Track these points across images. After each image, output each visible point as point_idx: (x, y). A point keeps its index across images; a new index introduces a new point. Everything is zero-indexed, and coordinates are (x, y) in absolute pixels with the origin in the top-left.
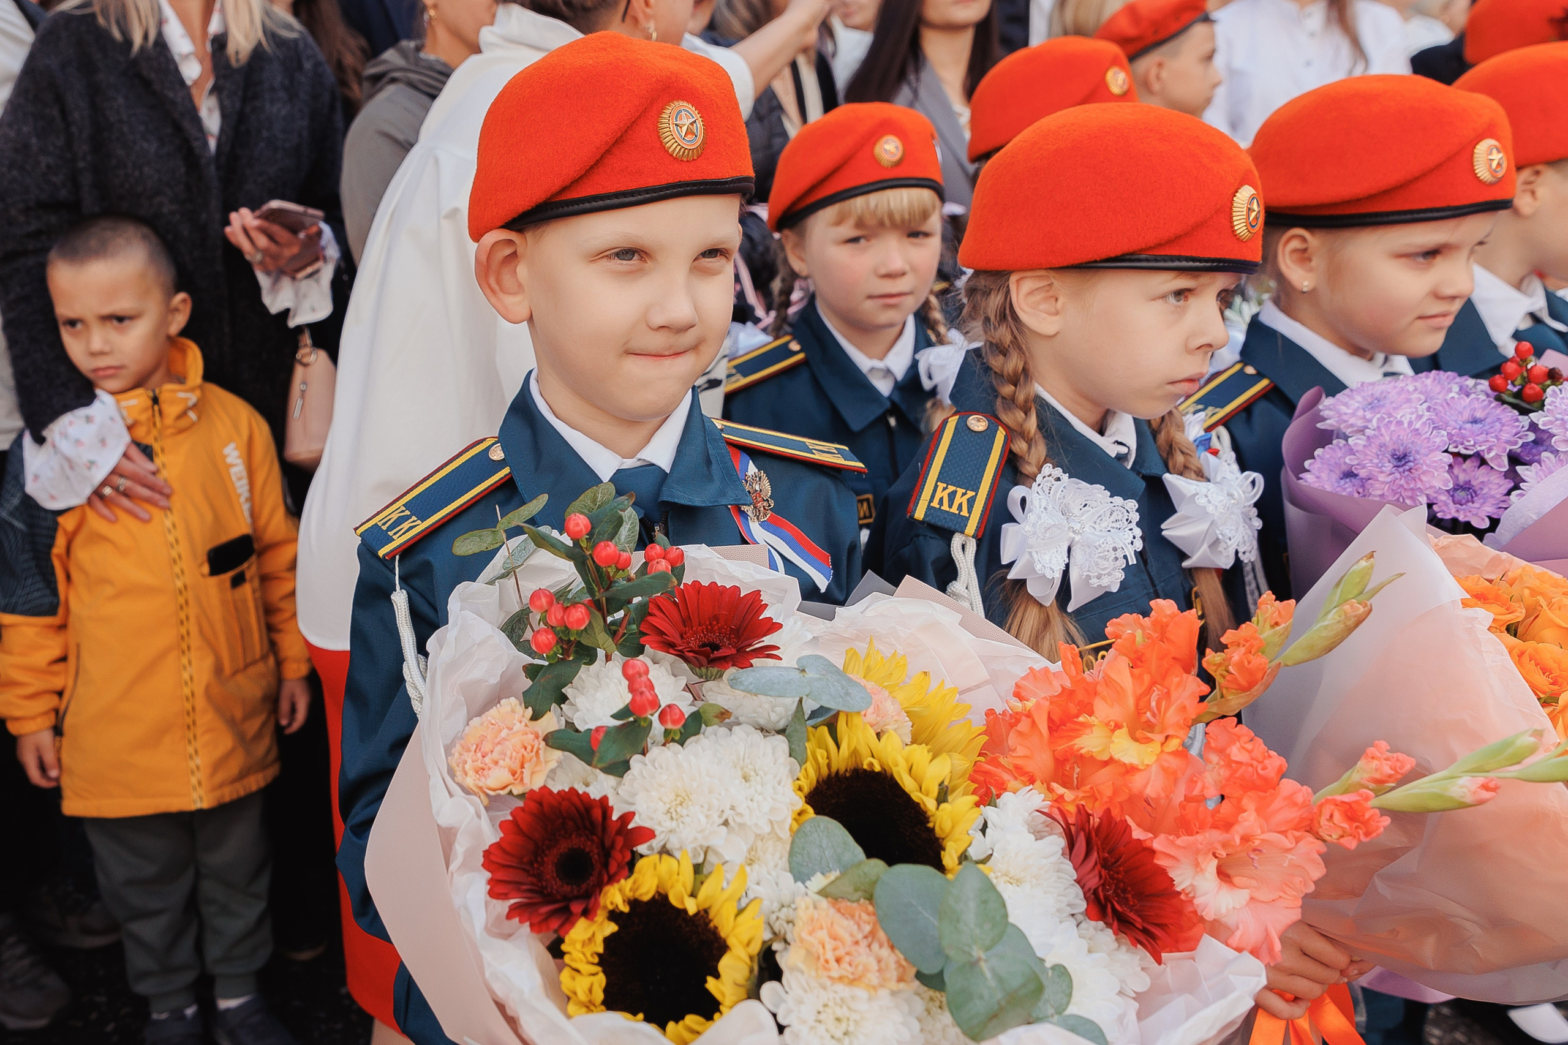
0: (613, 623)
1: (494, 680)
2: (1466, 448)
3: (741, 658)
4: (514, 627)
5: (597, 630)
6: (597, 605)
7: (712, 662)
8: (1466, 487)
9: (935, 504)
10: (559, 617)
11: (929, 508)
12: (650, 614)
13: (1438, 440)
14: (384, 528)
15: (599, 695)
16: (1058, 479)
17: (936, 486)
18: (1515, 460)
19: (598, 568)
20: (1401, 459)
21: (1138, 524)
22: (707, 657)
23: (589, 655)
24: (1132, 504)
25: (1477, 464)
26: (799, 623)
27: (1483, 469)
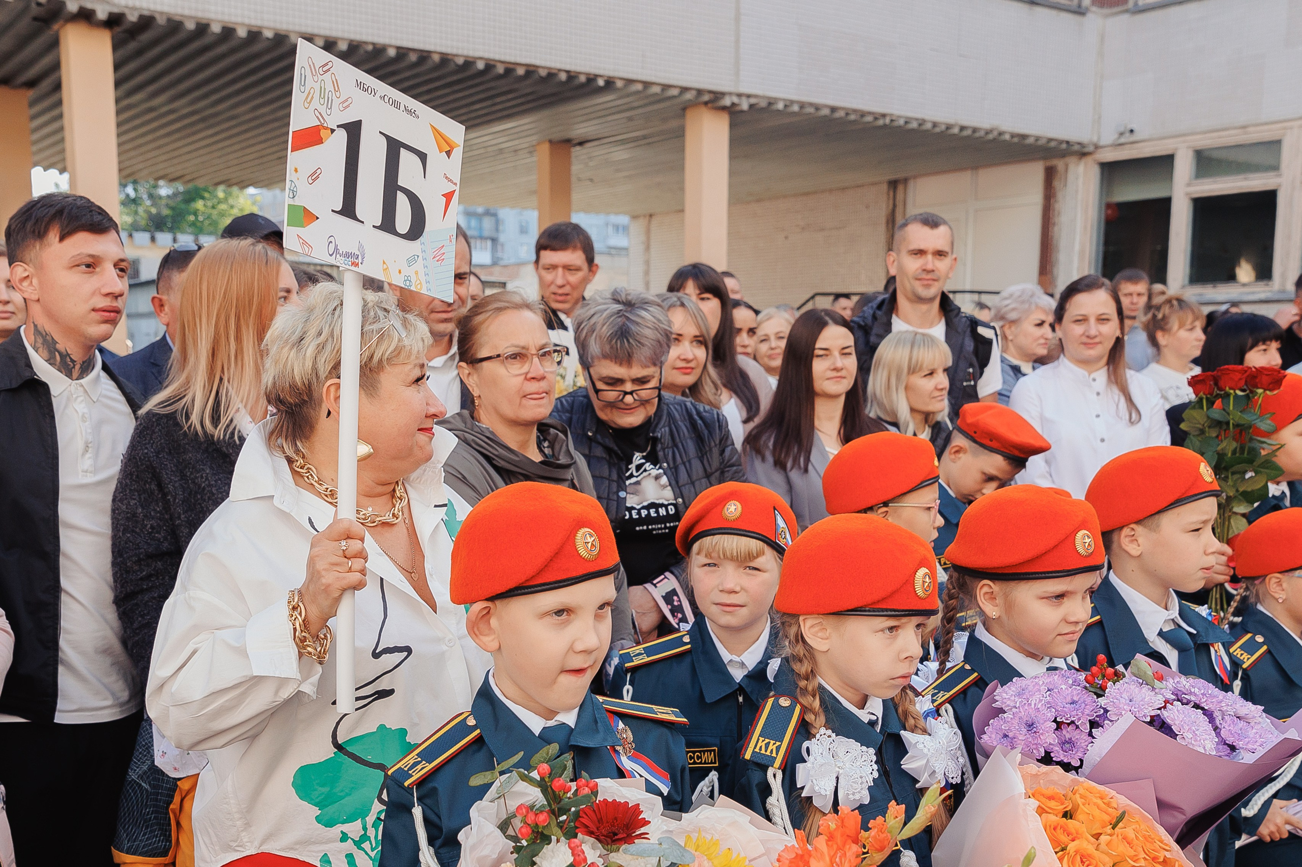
0: (561, 822)
1: (495, 856)
2: (1067, 719)
3: (629, 839)
4: (504, 826)
5: (552, 826)
6: (552, 812)
7: (614, 841)
8: (1070, 741)
9: (757, 750)
10: (533, 818)
11: (754, 752)
12: (580, 817)
13: (1049, 715)
14: (406, 769)
15: (554, 860)
16: (829, 736)
17: (758, 739)
18: (1094, 724)
19: (554, 792)
20: (1030, 726)
21: (876, 763)
22: (611, 839)
23: (548, 840)
24: (872, 751)
25: (1075, 728)
26: (660, 821)
27: (1078, 731)
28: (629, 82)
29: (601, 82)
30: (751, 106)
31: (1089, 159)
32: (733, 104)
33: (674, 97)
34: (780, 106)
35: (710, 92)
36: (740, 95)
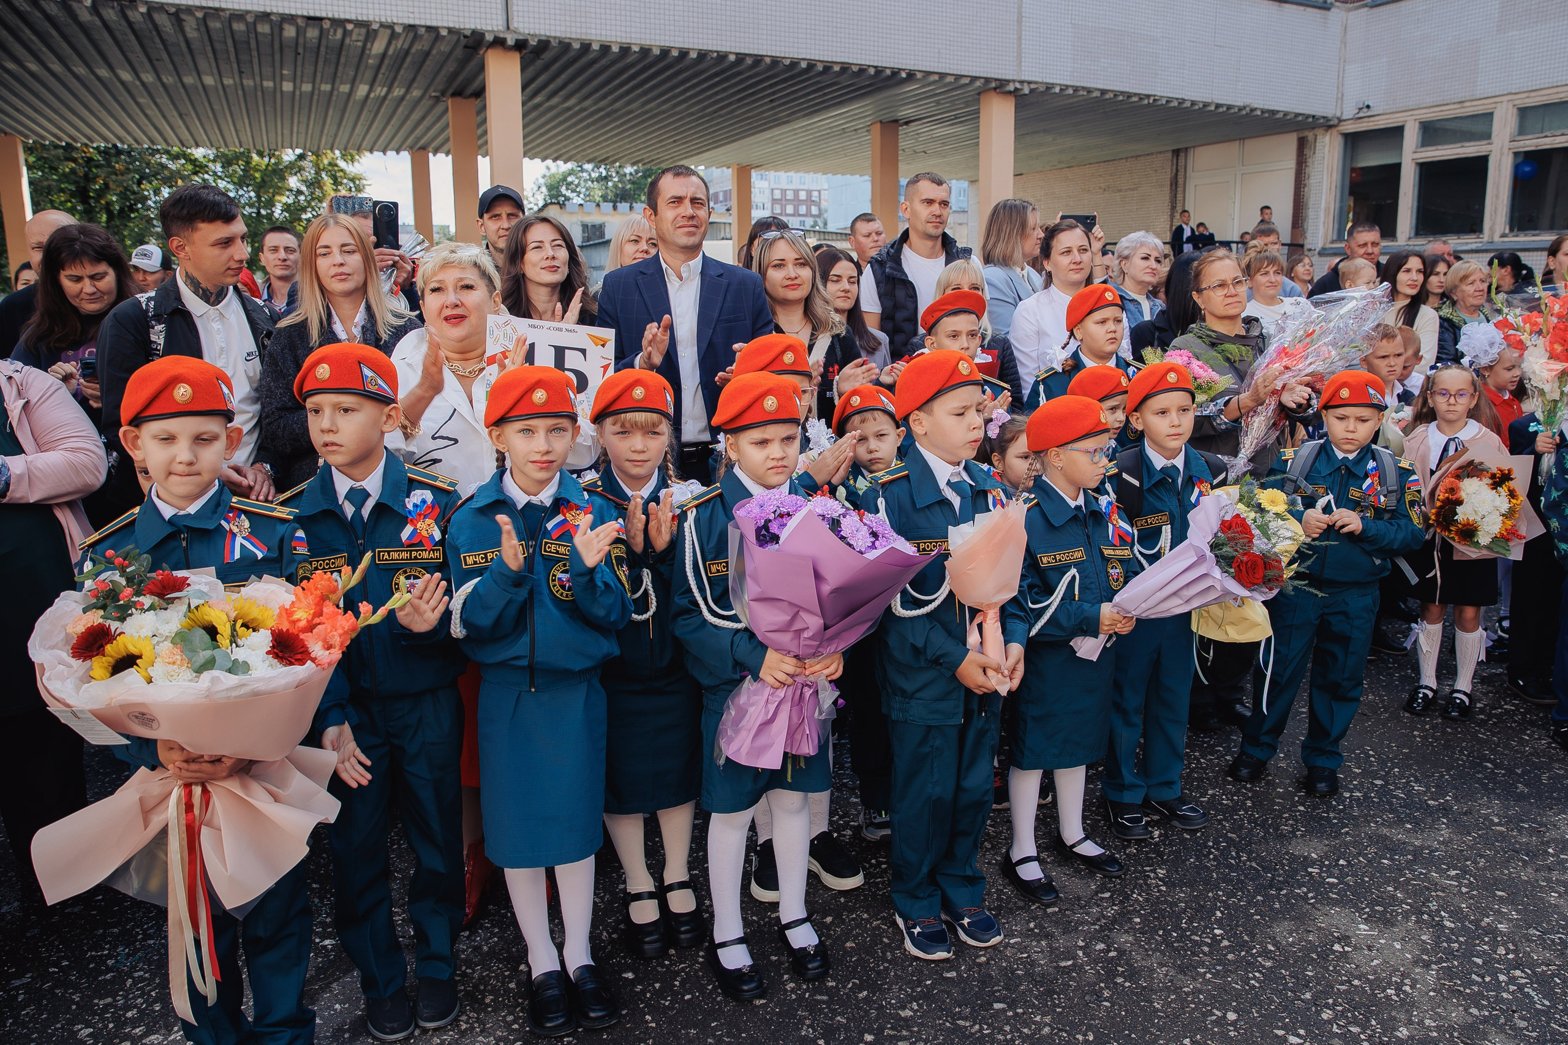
28: (928, 73)
29: (904, 75)
30: (1032, 91)
31: (1334, 131)
32: (1016, 89)
33: (966, 85)
34: (1057, 90)
35: (996, 80)
36: (1022, 82)
